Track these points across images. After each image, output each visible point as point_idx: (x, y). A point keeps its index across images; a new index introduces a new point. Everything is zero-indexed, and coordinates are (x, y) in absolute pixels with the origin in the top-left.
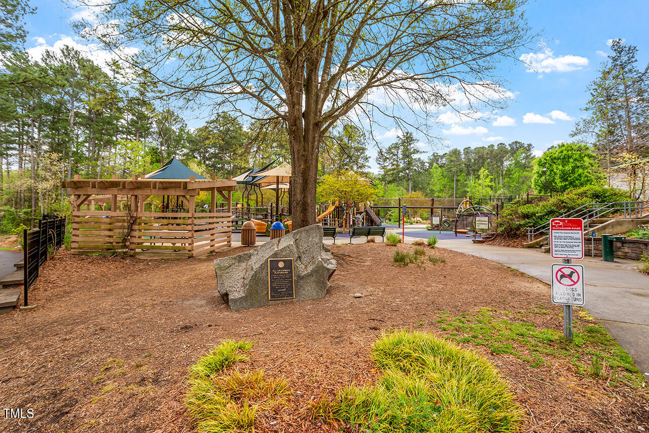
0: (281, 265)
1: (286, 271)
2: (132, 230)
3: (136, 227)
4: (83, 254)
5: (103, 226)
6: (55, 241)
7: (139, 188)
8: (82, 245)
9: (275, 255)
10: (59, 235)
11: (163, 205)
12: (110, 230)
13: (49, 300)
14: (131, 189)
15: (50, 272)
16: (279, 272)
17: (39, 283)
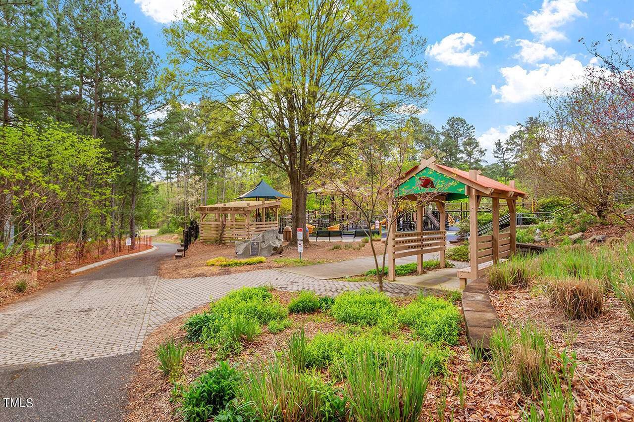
0: (255, 244)
1: (257, 246)
2: (223, 231)
3: (225, 230)
4: (205, 242)
5: (212, 229)
6: (194, 236)
7: (226, 210)
8: (204, 238)
9: (254, 240)
10: (196, 233)
11: (256, 214)
12: (217, 231)
13: (191, 256)
14: (223, 211)
15: (191, 248)
16: (255, 246)
17: (188, 251)
